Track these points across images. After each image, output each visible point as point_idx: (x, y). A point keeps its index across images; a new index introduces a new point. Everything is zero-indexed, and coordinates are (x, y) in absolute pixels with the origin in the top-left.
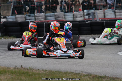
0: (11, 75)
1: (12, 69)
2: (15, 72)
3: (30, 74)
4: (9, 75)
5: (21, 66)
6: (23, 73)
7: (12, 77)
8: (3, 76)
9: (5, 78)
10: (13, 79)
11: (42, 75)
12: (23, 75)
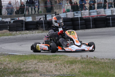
0: (81, 65)
1: (79, 59)
2: (84, 62)
3: (97, 63)
4: (79, 64)
5: (87, 56)
6: (91, 62)
7: (82, 66)
8: (74, 65)
9: (77, 67)
10: (83, 68)
11: (108, 64)
12: (91, 64)
